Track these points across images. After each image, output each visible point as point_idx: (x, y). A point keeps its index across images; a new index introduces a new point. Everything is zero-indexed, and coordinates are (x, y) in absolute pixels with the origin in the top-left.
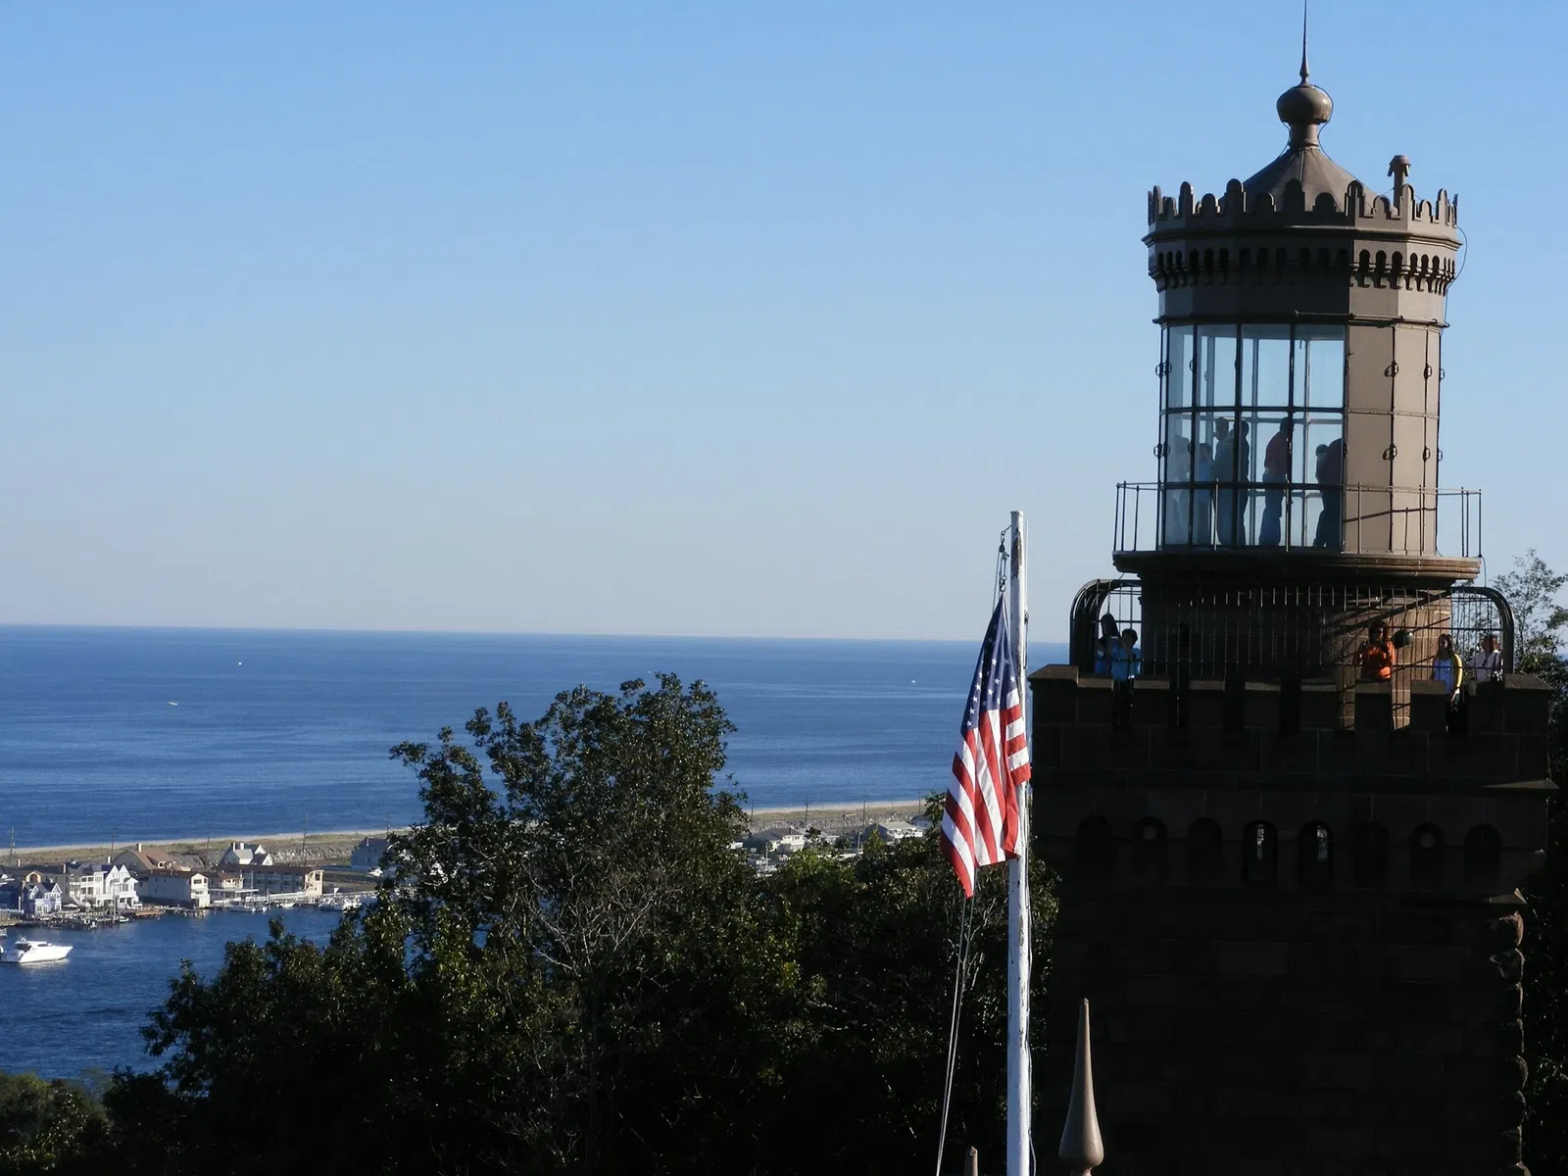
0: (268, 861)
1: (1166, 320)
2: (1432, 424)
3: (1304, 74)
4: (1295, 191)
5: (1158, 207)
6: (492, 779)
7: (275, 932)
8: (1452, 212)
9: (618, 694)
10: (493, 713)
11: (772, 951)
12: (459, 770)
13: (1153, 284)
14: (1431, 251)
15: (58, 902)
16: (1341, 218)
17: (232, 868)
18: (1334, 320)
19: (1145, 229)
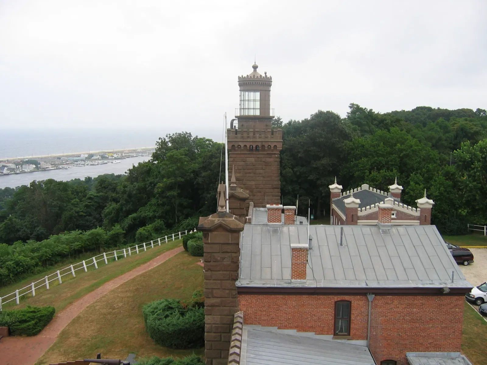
1: (240, 90)
3: (255, 63)
4: (254, 76)
5: (239, 78)
8: (271, 78)
13: (239, 86)
16: (259, 79)
19: (238, 80)
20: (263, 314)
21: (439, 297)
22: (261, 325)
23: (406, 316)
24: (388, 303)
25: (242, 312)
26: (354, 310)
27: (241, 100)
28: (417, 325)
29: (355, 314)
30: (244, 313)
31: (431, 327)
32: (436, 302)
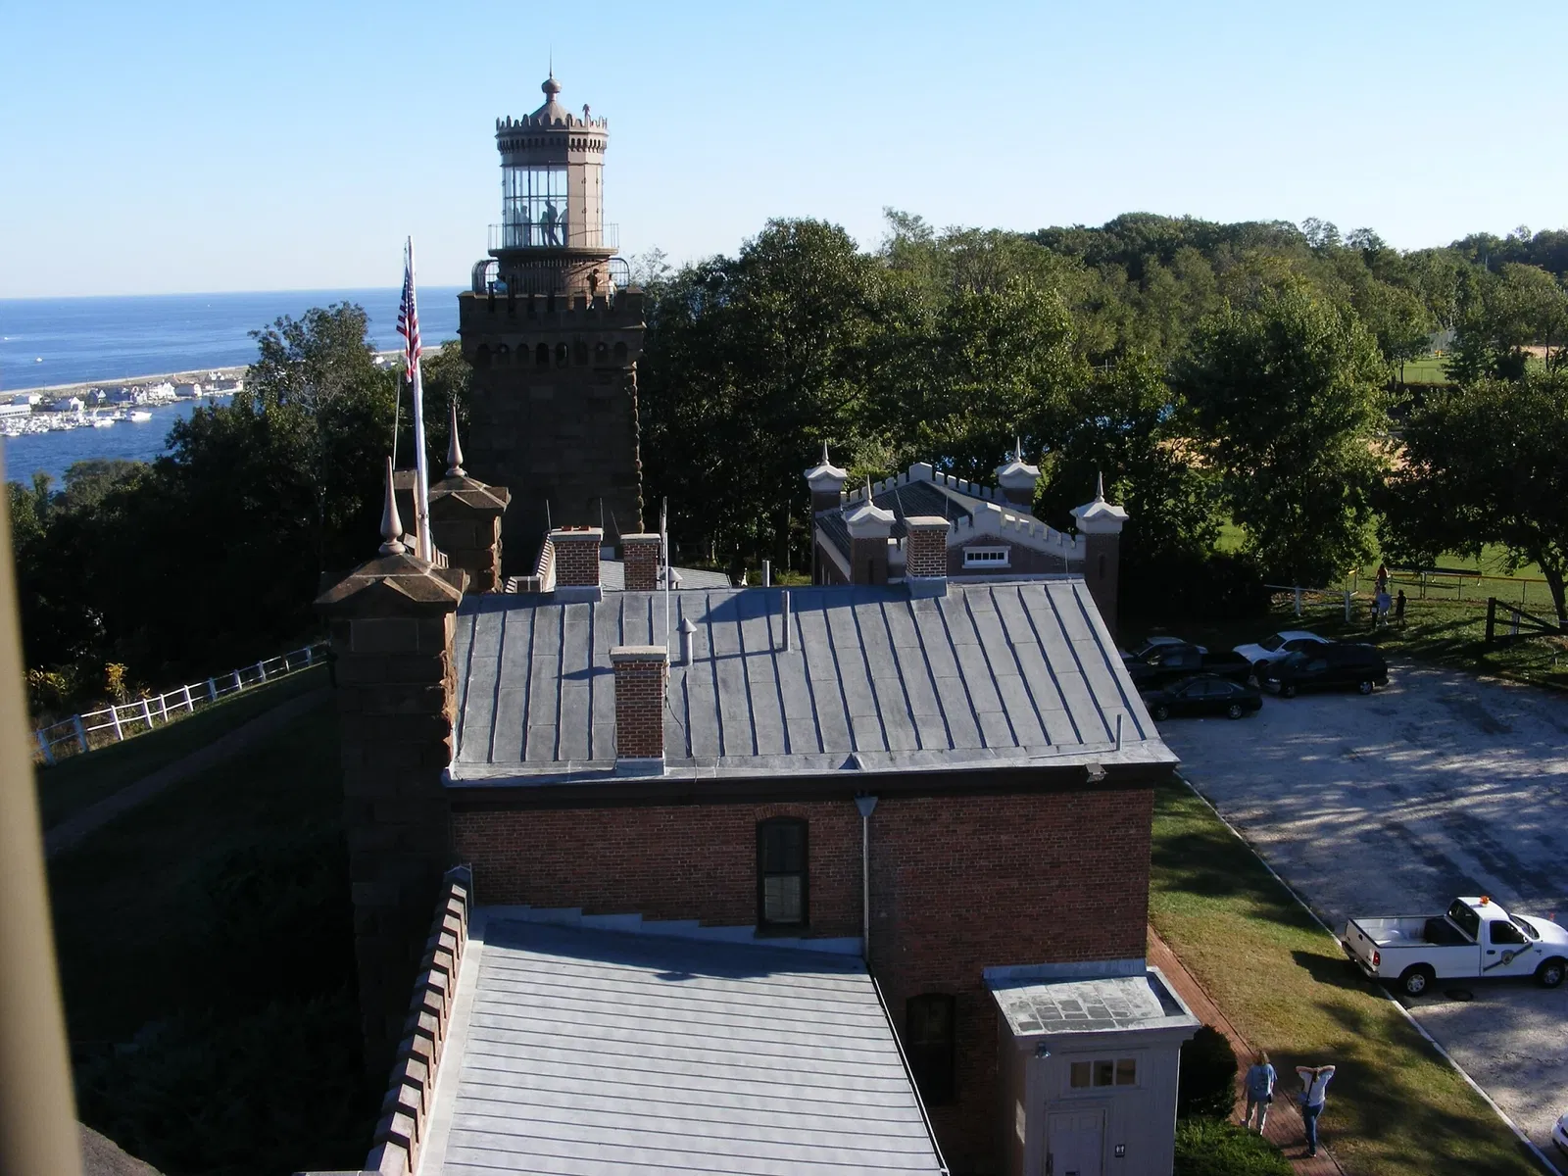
0: (222, 378)
1: (504, 166)
2: (600, 201)
3: (551, 75)
4: (547, 118)
5: (499, 126)
6: (285, 343)
7: (212, 403)
8: (605, 124)
9: (328, 309)
10: (284, 318)
11: (387, 399)
12: (272, 340)
13: (499, 152)
14: (597, 138)
15: (146, 398)
16: (564, 127)
17: (209, 382)
18: (562, 163)
19: (496, 133)
20: (536, 871)
21: (1077, 794)
22: (529, 904)
23: (980, 858)
24: (922, 820)
25: (469, 867)
26: (819, 844)
27: (506, 198)
28: (1015, 884)
29: (821, 857)
30: (473, 869)
31: (1057, 886)
32: (1069, 810)
